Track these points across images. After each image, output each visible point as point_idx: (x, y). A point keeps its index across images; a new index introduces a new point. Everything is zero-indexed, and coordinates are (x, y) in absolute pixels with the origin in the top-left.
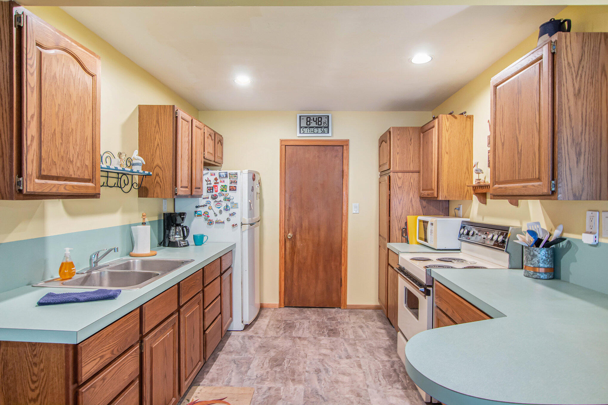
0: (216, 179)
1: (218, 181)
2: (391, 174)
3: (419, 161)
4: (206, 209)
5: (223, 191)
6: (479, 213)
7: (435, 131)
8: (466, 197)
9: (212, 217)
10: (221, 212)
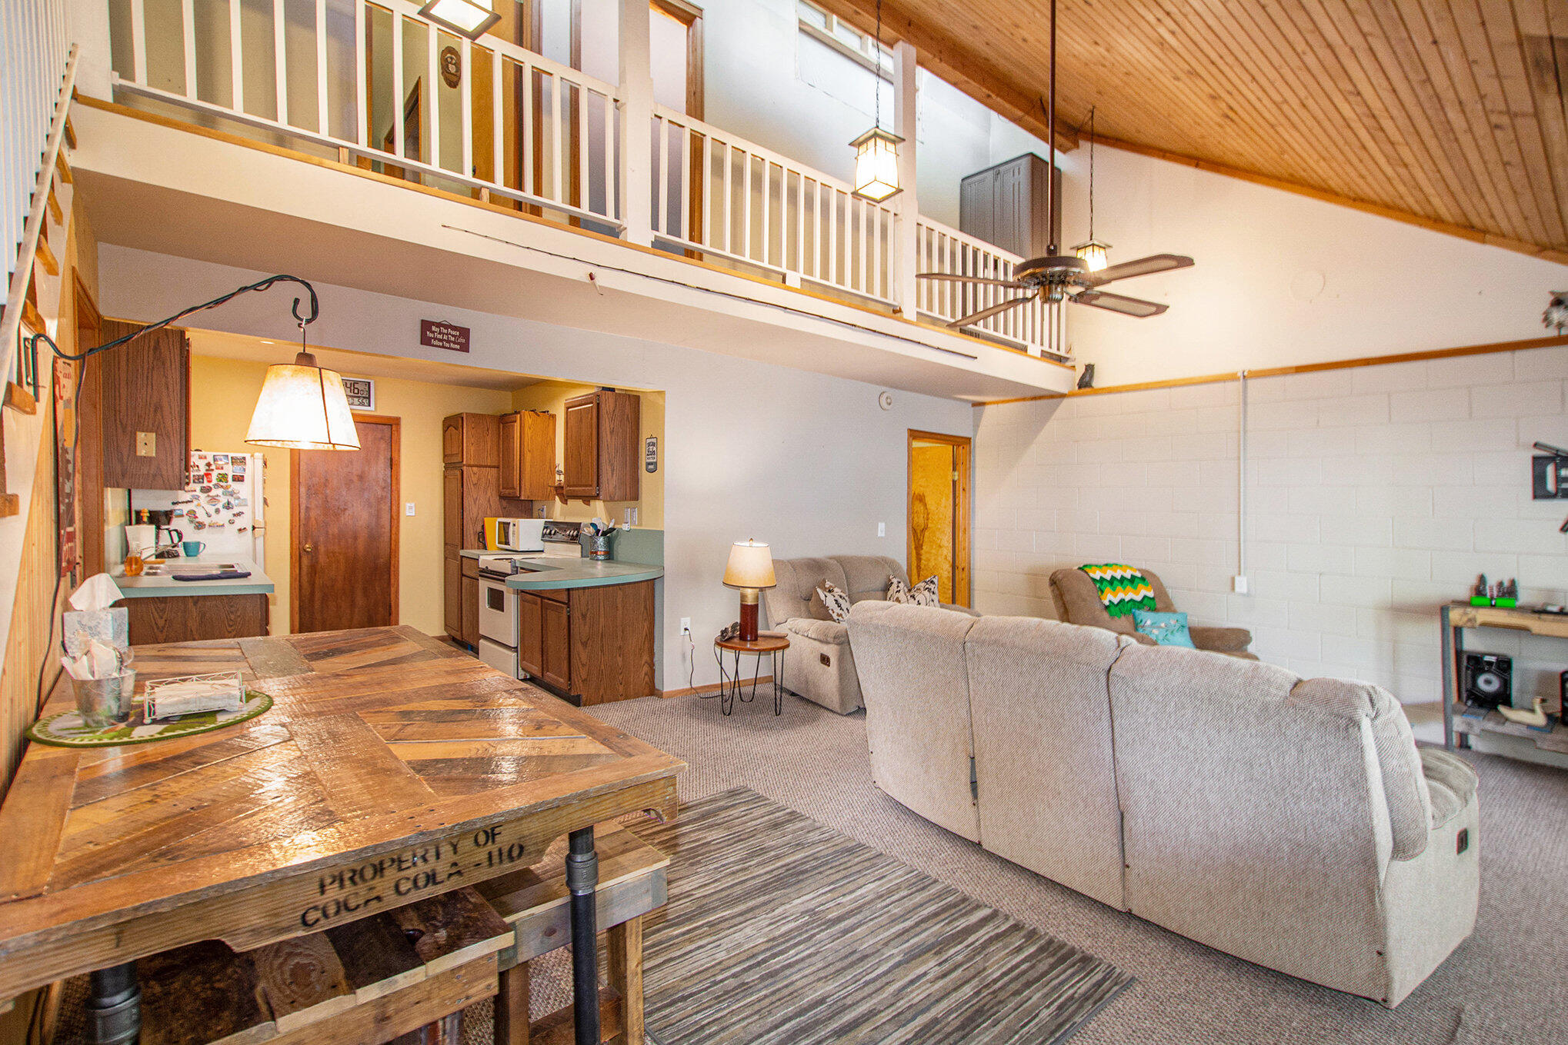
0: (209, 465)
1: (213, 467)
2: (465, 468)
3: (499, 455)
4: (190, 507)
5: (221, 481)
6: (563, 514)
7: (517, 425)
8: (549, 498)
9: (202, 517)
10: (217, 511)
